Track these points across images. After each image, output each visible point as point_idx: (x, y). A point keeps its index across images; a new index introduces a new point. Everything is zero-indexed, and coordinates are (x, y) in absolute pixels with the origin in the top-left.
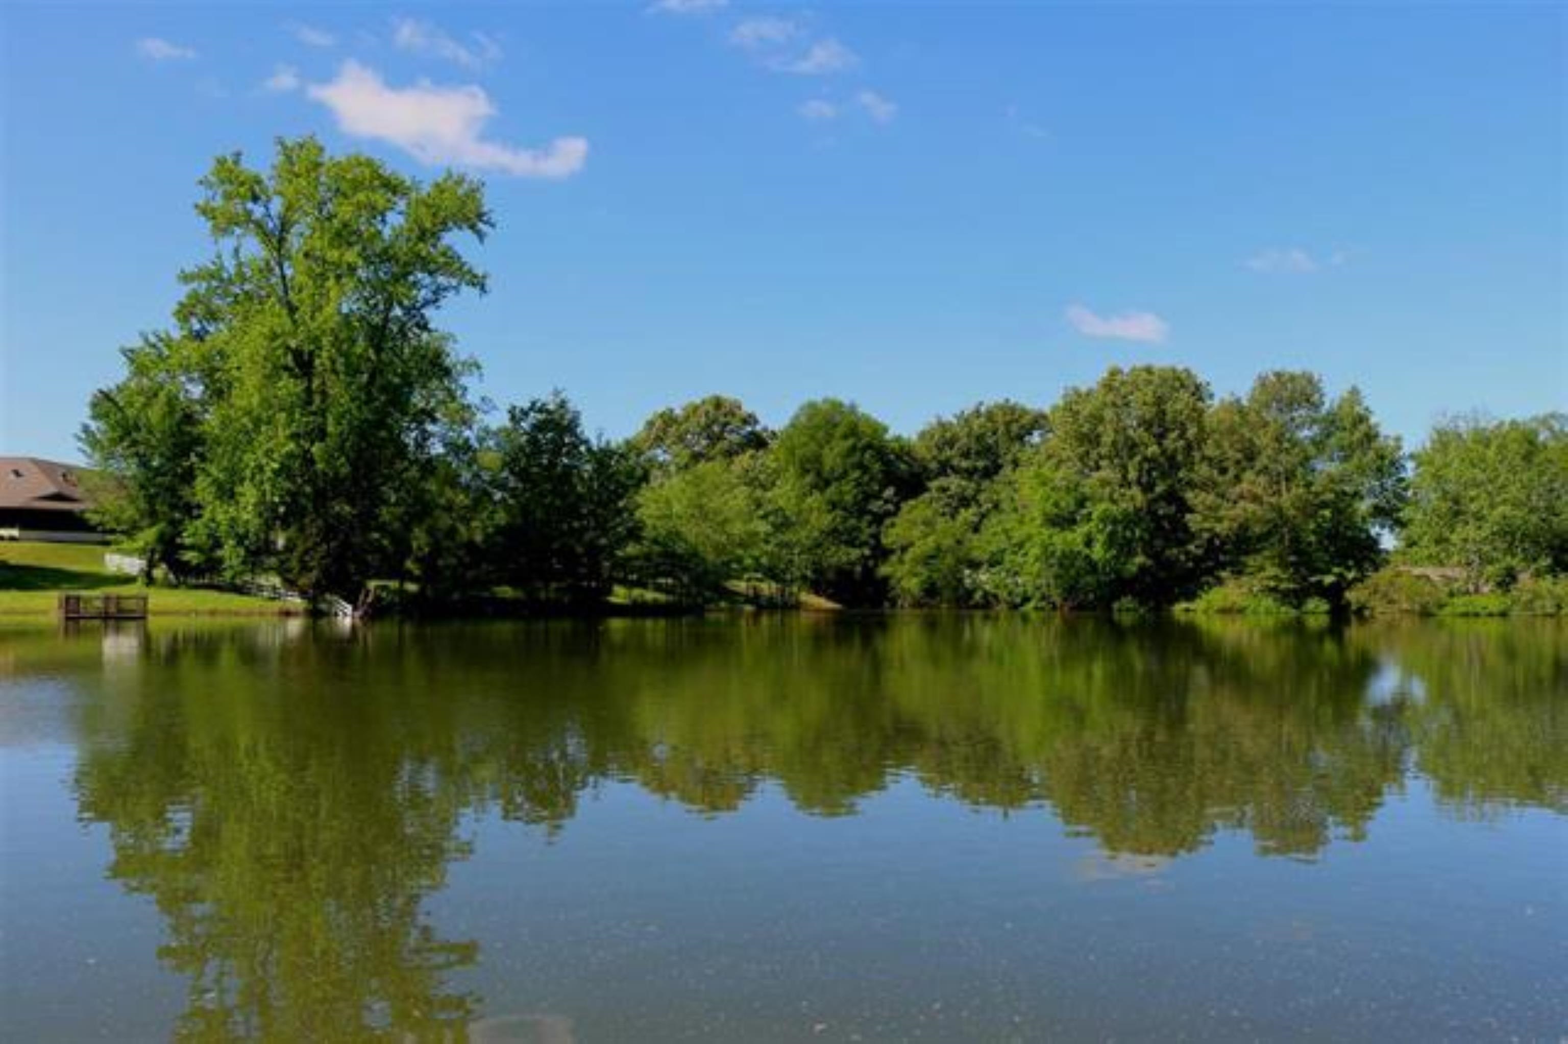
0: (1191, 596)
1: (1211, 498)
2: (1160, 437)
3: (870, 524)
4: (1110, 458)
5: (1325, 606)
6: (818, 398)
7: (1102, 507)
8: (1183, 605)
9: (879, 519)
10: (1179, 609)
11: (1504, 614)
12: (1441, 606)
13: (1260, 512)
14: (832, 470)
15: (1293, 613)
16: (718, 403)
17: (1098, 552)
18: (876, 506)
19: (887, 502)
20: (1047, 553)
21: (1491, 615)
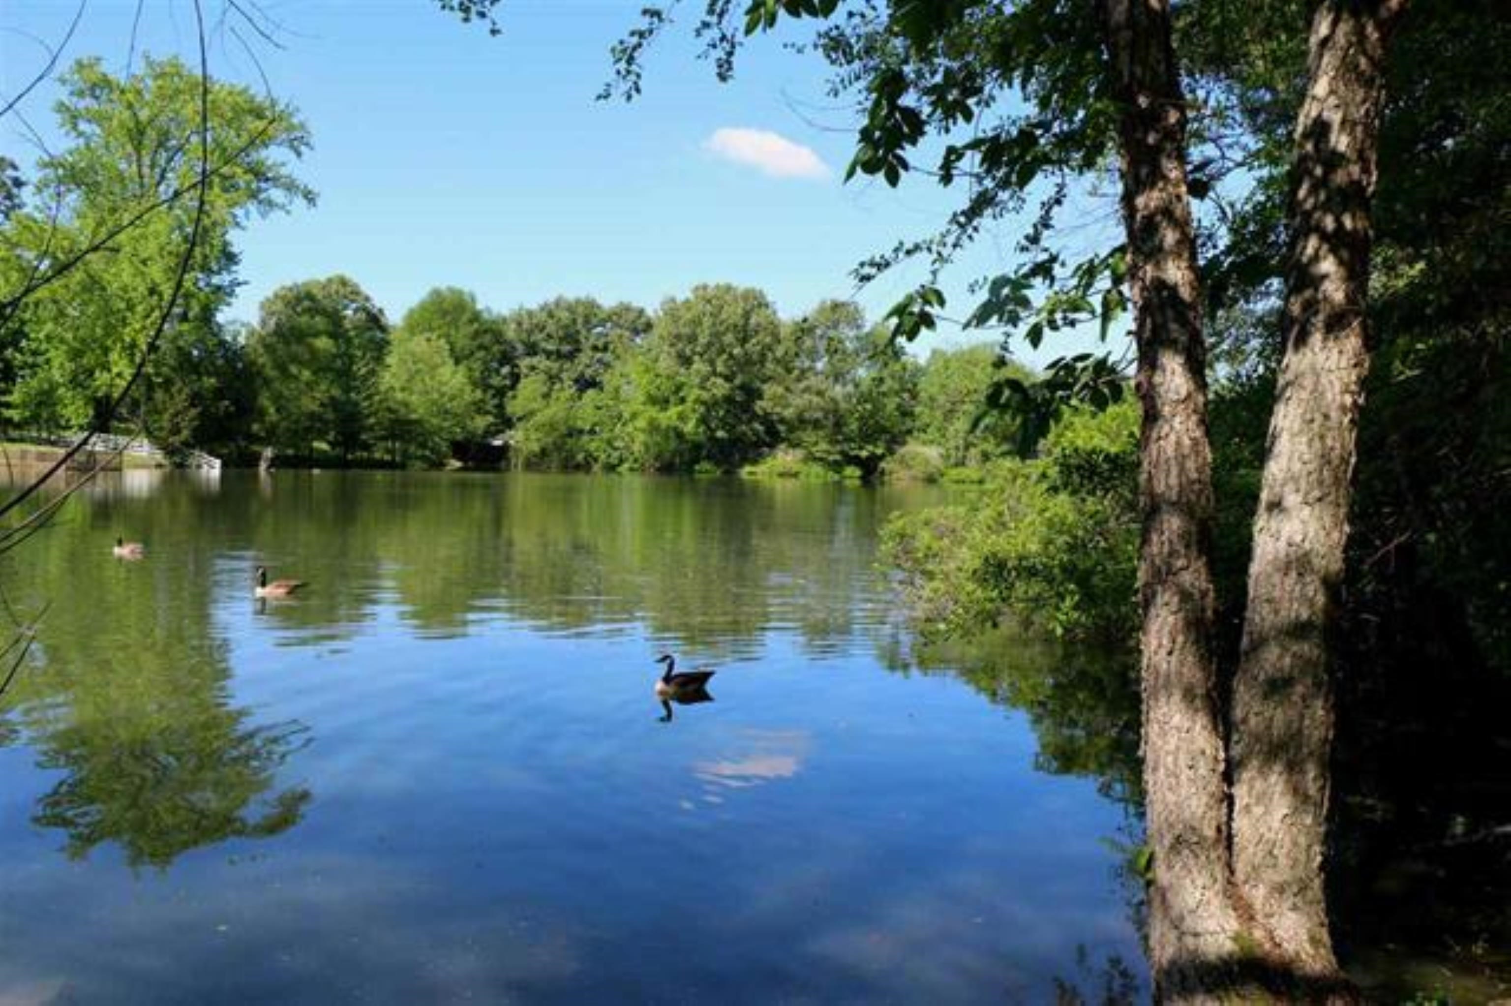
0: (755, 462)
1: (780, 390)
2: (744, 341)
3: (494, 396)
4: (701, 355)
5: (858, 472)
6: (443, 286)
7: (696, 392)
8: (747, 469)
9: (500, 393)
10: (745, 472)
11: (981, 482)
12: (942, 475)
13: (822, 403)
14: (463, 349)
15: (836, 477)
16: (344, 282)
17: (689, 427)
18: (495, 381)
19: (505, 378)
20: (653, 427)
21: (972, 482)
